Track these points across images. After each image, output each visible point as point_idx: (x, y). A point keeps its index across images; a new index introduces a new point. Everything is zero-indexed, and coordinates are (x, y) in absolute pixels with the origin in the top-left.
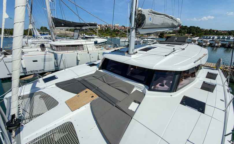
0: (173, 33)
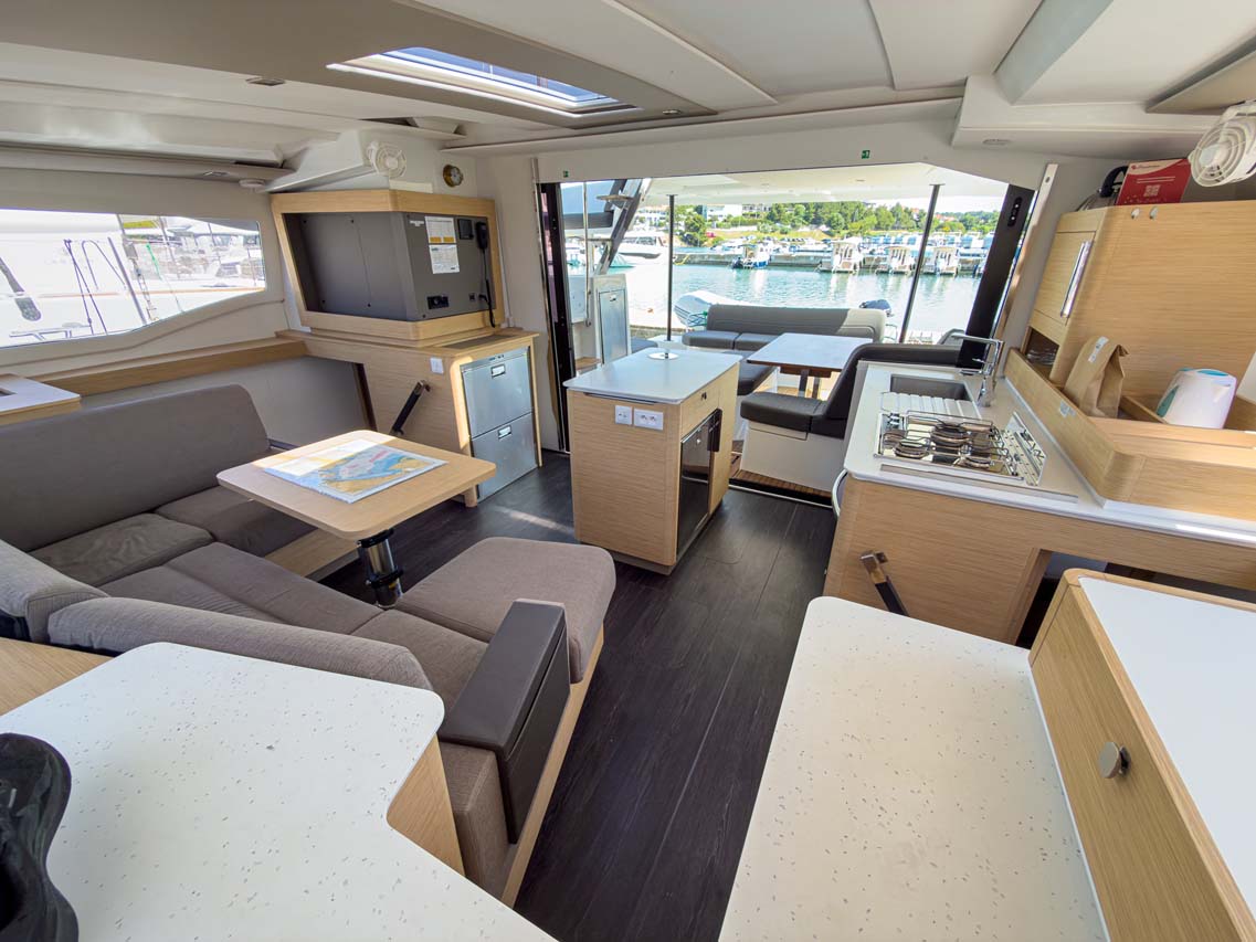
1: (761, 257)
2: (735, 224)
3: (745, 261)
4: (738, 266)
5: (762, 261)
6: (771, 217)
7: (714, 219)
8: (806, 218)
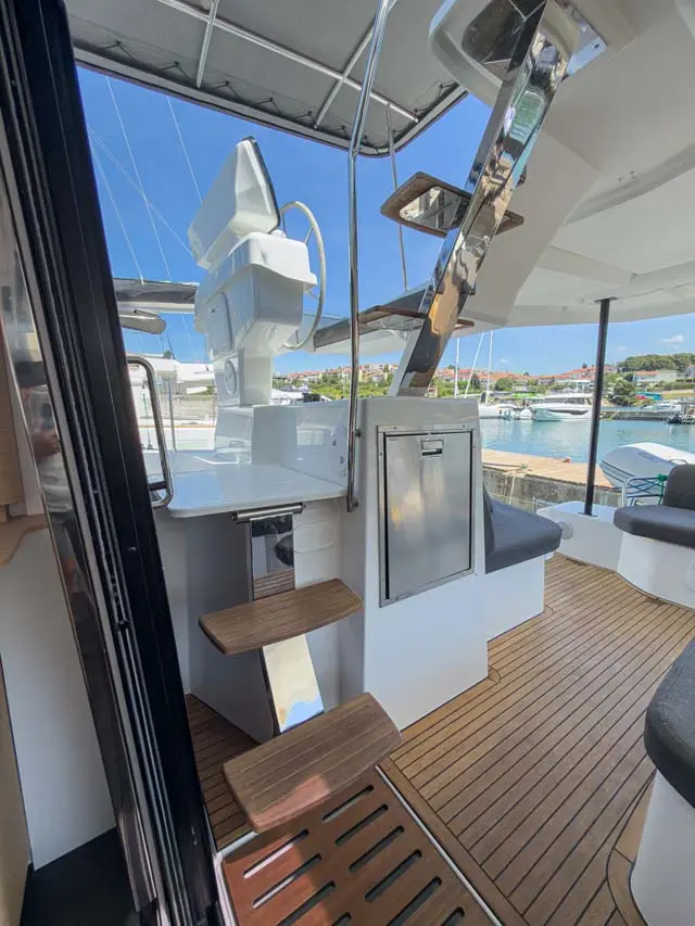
0: (677, 388)
2: (668, 388)
3: (683, 417)
4: (676, 421)
7: (645, 385)
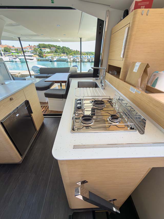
1: (55, 59)
2: (49, 53)
3: (52, 60)
4: (51, 61)
5: (55, 60)
6: (55, 52)
7: (44, 52)
8: (62, 52)
